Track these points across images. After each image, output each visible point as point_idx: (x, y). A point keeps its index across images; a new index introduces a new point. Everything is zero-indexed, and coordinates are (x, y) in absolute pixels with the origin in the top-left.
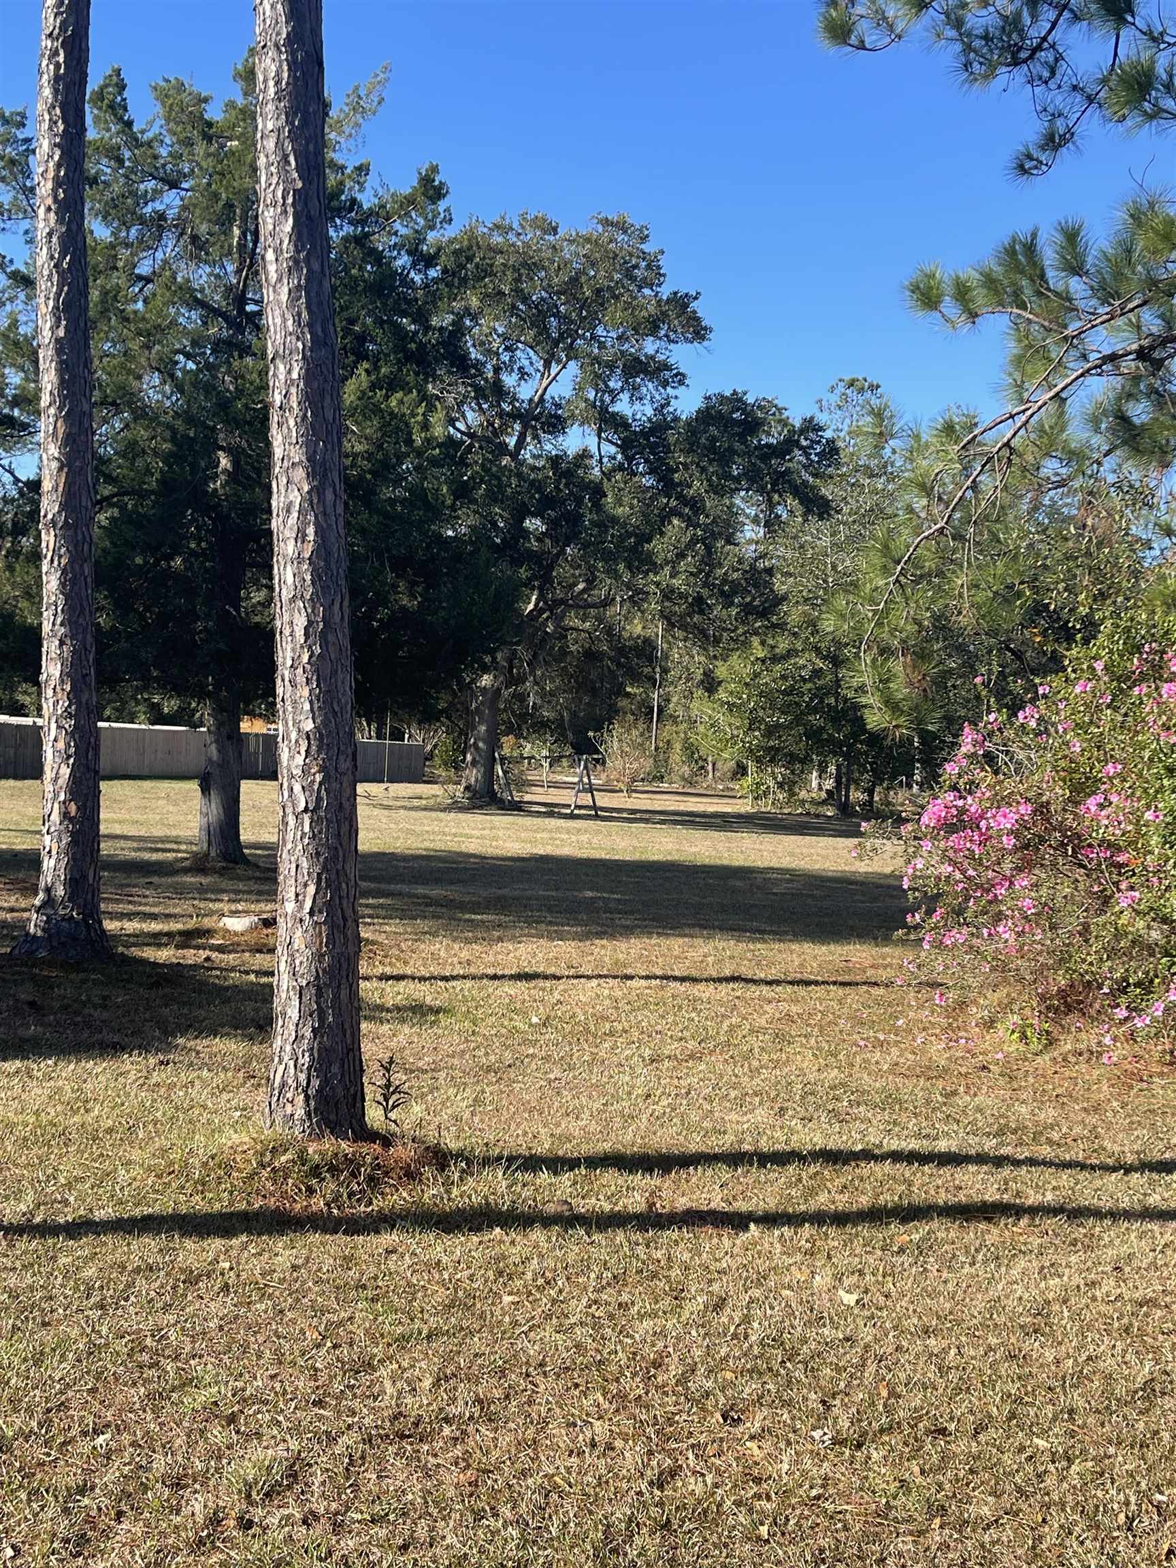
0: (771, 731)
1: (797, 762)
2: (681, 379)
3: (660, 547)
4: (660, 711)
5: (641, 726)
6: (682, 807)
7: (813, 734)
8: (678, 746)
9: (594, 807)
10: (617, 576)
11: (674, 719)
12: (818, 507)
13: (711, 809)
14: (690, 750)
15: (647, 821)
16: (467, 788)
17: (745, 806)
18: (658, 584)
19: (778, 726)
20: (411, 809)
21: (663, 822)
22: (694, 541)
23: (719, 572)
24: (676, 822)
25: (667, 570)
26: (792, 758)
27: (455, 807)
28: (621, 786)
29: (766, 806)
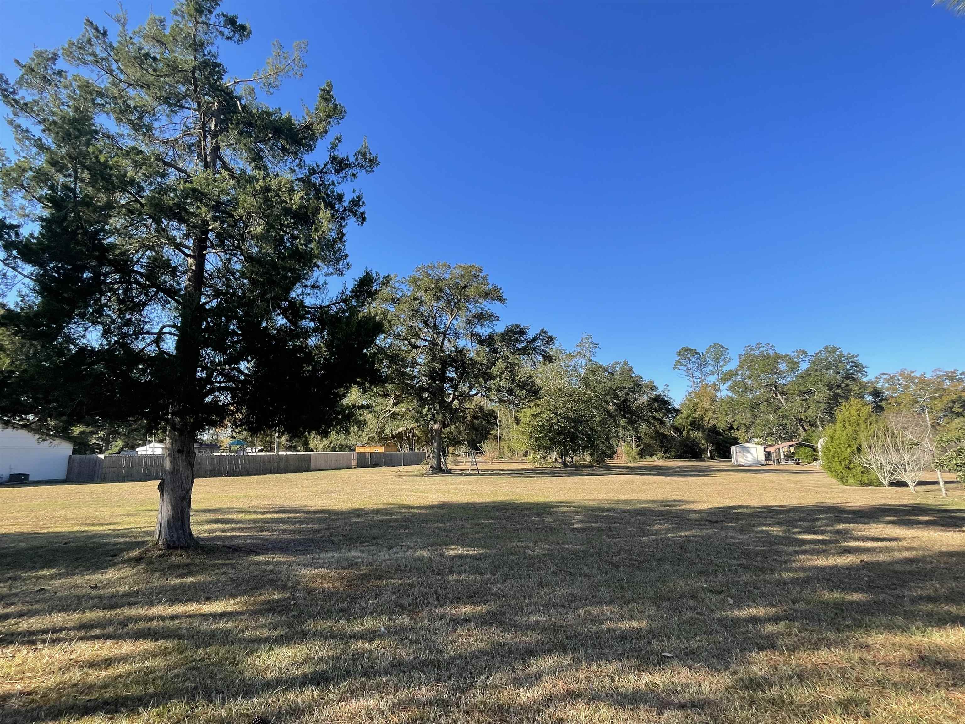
0: (537, 439)
1: (548, 449)
2: (497, 318)
3: (494, 370)
4: (500, 437)
5: (495, 442)
6: (510, 468)
7: (551, 439)
8: (506, 448)
9: (478, 470)
10: (479, 383)
11: (504, 440)
12: (548, 359)
13: (519, 468)
14: (510, 449)
15: (497, 474)
16: (431, 467)
17: (531, 466)
18: (494, 384)
19: (539, 438)
20: (408, 476)
21: (503, 474)
22: (507, 368)
23: (517, 378)
24: (508, 474)
25: (498, 378)
26: (546, 448)
27: (427, 474)
28: (488, 461)
29: (538, 465)
